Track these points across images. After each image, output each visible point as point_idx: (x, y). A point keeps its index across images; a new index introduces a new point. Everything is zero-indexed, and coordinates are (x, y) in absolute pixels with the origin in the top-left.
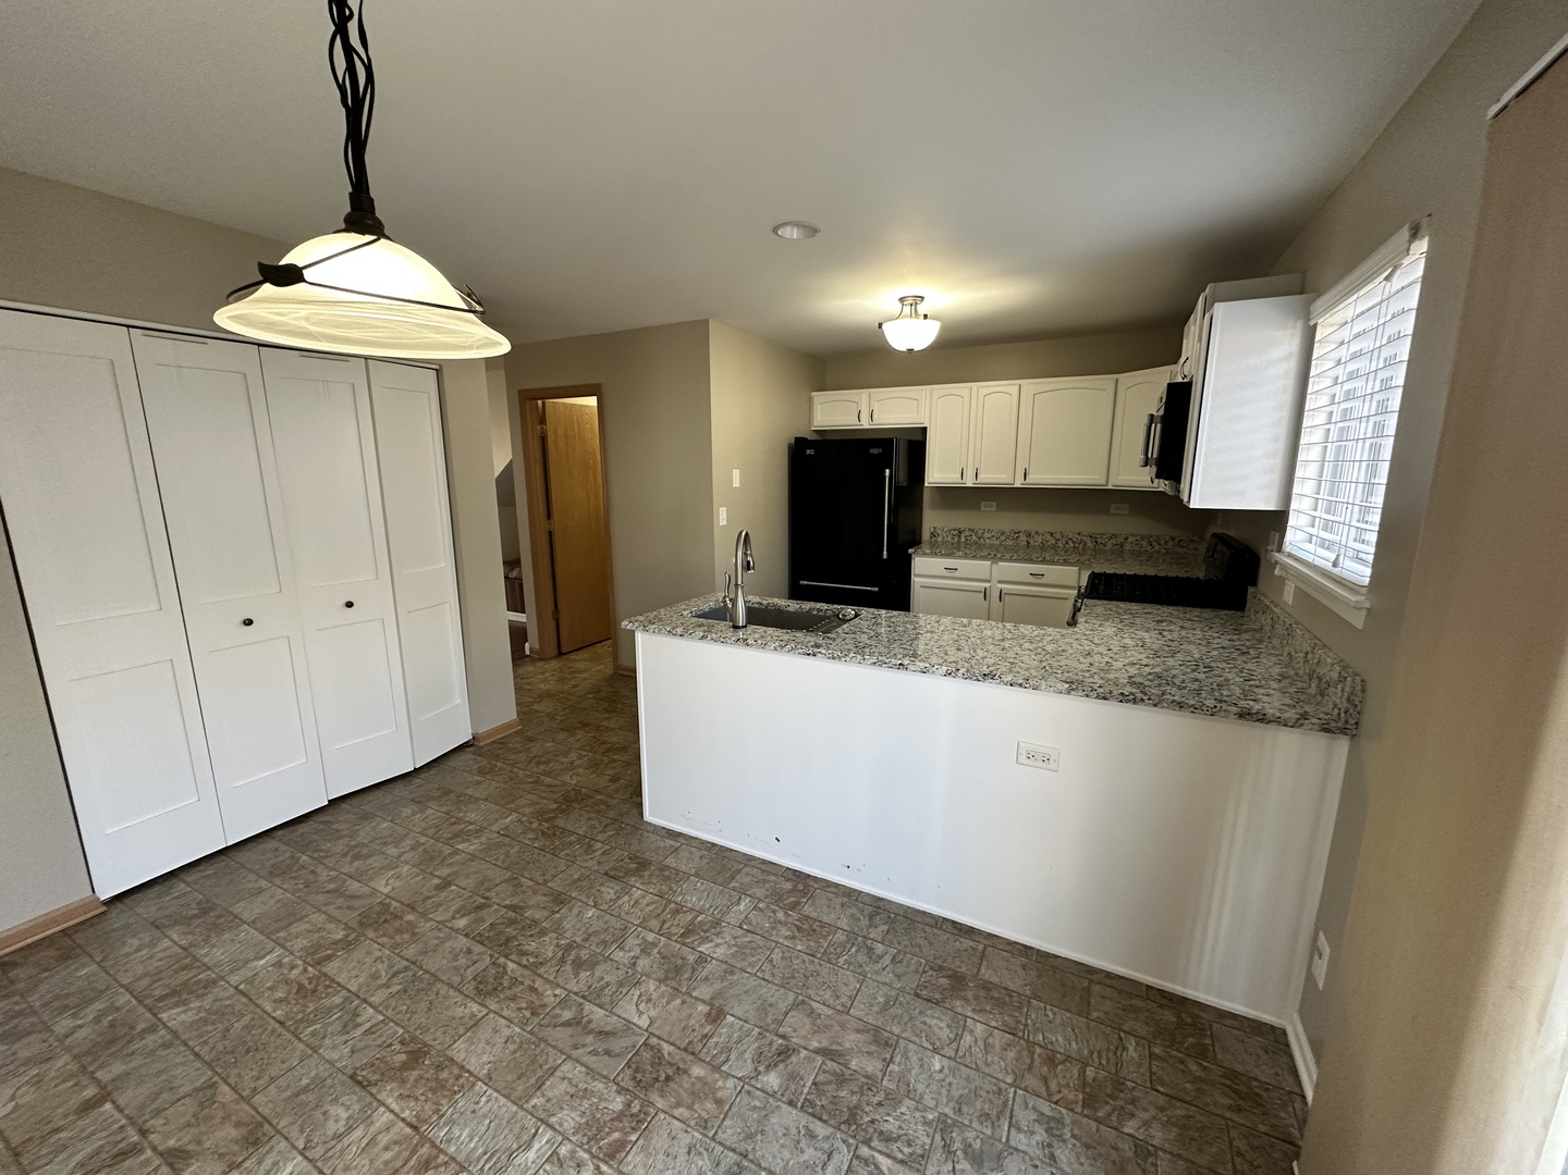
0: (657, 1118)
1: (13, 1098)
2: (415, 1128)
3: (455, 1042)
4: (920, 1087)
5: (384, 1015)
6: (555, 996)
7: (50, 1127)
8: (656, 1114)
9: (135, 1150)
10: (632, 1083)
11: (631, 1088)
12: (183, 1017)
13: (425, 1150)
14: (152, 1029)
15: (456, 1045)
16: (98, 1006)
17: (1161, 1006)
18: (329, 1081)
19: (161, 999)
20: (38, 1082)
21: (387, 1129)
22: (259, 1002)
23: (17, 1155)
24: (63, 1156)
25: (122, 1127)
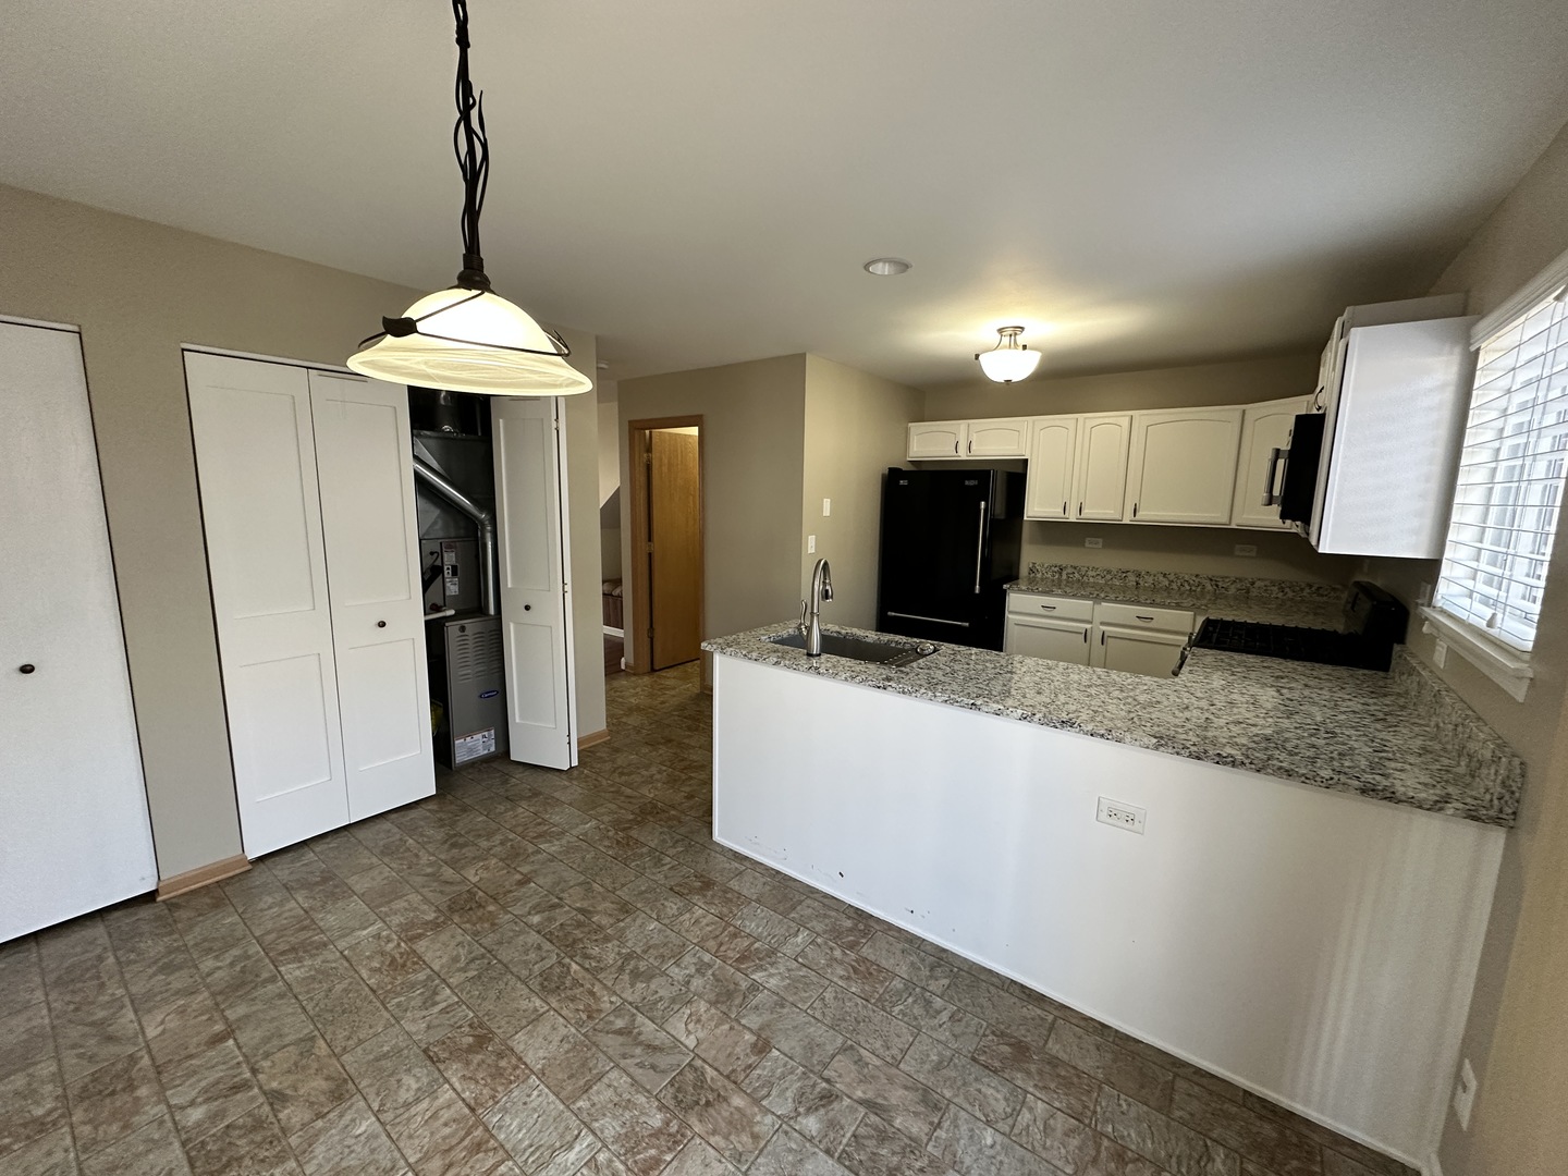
0: (693, 1142)
1: (162, 1022)
2: (473, 1110)
3: (517, 1033)
4: (968, 1161)
5: (459, 997)
6: (611, 1002)
7: (184, 1053)
8: (692, 1138)
9: (244, 1086)
10: (673, 1102)
11: (671, 1107)
12: (297, 973)
13: (478, 1132)
14: (273, 980)
15: (517, 1036)
16: (236, 952)
17: (1261, 1117)
18: (406, 1051)
19: (283, 953)
20: (182, 1012)
21: (449, 1106)
22: (359, 968)
23: (159, 1073)
24: (193, 1079)
25: (238, 1063)
